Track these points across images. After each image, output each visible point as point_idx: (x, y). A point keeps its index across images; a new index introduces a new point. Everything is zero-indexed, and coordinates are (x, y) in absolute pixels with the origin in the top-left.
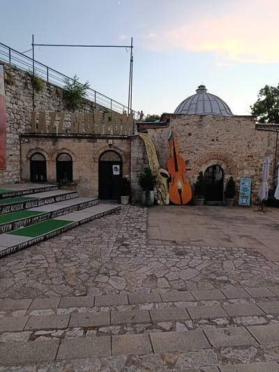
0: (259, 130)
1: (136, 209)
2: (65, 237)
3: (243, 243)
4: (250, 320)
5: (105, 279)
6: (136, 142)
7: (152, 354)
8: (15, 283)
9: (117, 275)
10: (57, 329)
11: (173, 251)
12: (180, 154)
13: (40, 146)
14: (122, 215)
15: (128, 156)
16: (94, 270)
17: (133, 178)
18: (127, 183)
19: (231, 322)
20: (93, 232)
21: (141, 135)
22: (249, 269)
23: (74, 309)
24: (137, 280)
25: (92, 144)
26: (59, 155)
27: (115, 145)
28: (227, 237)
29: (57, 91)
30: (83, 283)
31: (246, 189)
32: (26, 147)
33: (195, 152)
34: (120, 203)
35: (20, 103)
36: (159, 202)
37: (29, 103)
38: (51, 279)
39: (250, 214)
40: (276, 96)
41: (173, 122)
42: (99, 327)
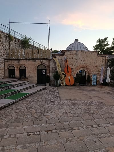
0: (99, 56)
1: (53, 88)
2: (27, 100)
3: (96, 99)
4: (105, 125)
5: (48, 114)
6: (52, 61)
7: (74, 138)
8: (13, 117)
9: (52, 113)
10: (36, 132)
11: (71, 103)
12: (69, 66)
13: (13, 63)
14: (48, 90)
15: (49, 67)
16: (42, 111)
17: (51, 75)
18: (48, 77)
19: (99, 126)
20: (38, 97)
21: (54, 58)
22: (101, 109)
23: (40, 125)
24: (60, 114)
25: (34, 62)
26: (20, 67)
27: (43, 62)
28: (90, 97)
29: (18, 41)
30: (40, 116)
31: (94, 79)
32: (7, 64)
33: (75, 65)
34: (46, 85)
35: (4, 46)
36: (61, 85)
37: (8, 46)
38: (27, 115)
39: (97, 88)
40: (103, 43)
41: (66, 53)
42: (52, 130)
